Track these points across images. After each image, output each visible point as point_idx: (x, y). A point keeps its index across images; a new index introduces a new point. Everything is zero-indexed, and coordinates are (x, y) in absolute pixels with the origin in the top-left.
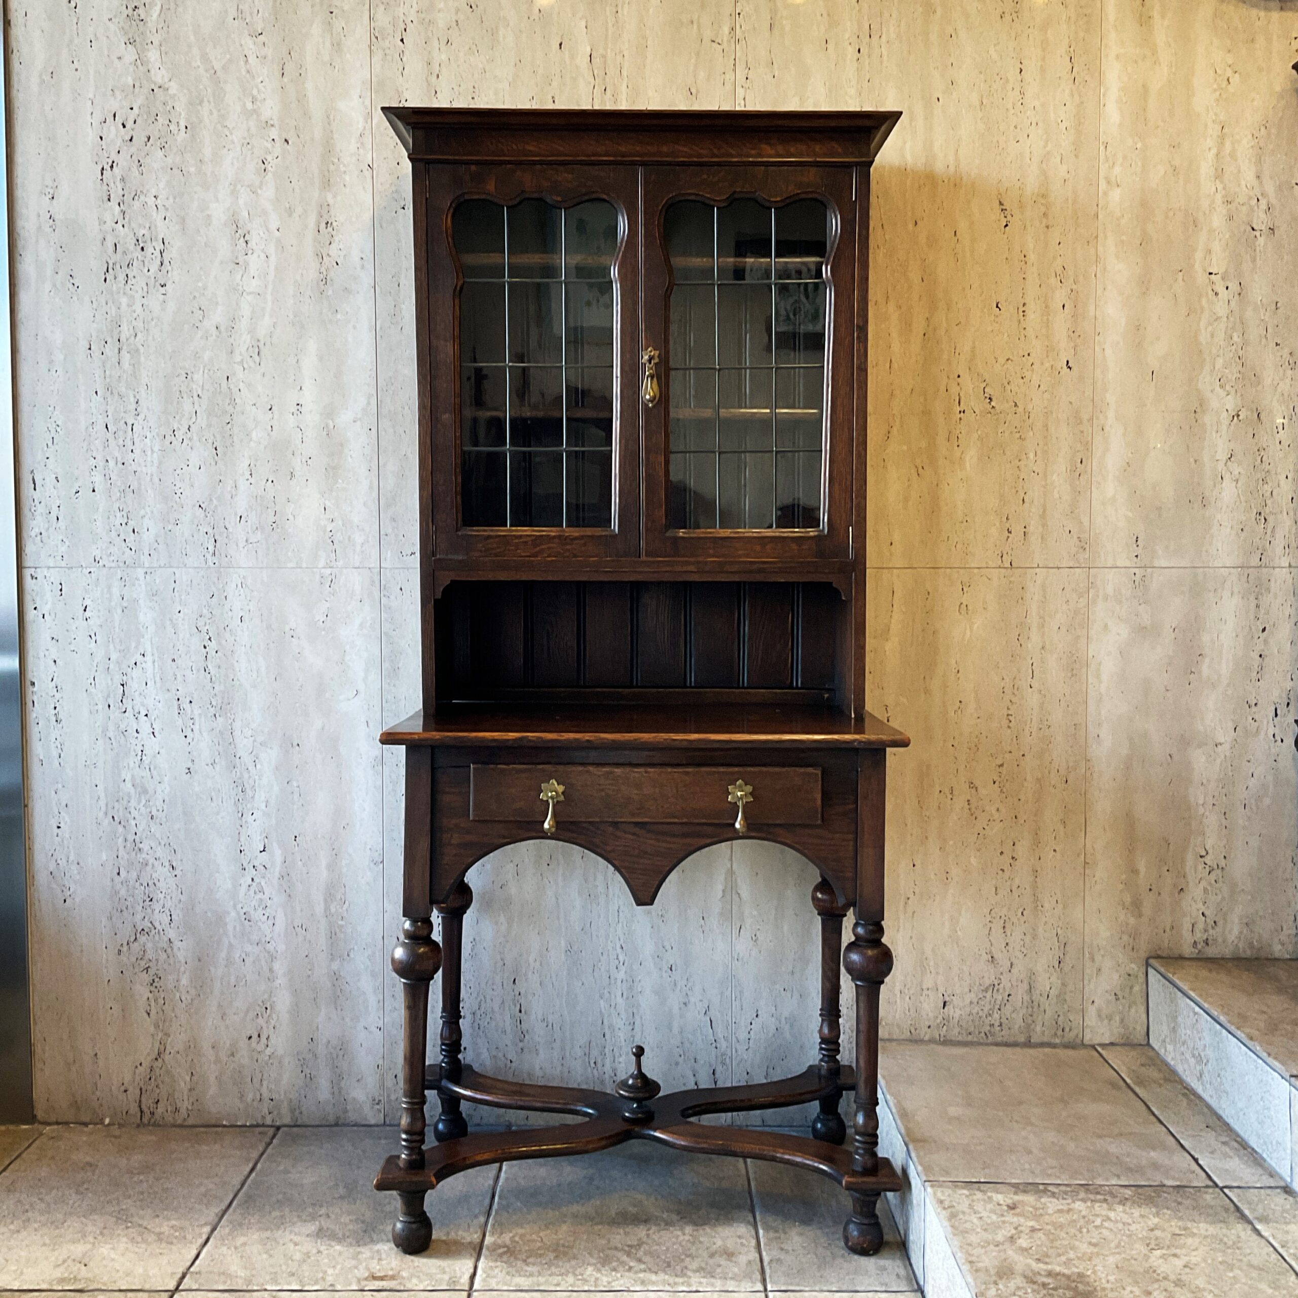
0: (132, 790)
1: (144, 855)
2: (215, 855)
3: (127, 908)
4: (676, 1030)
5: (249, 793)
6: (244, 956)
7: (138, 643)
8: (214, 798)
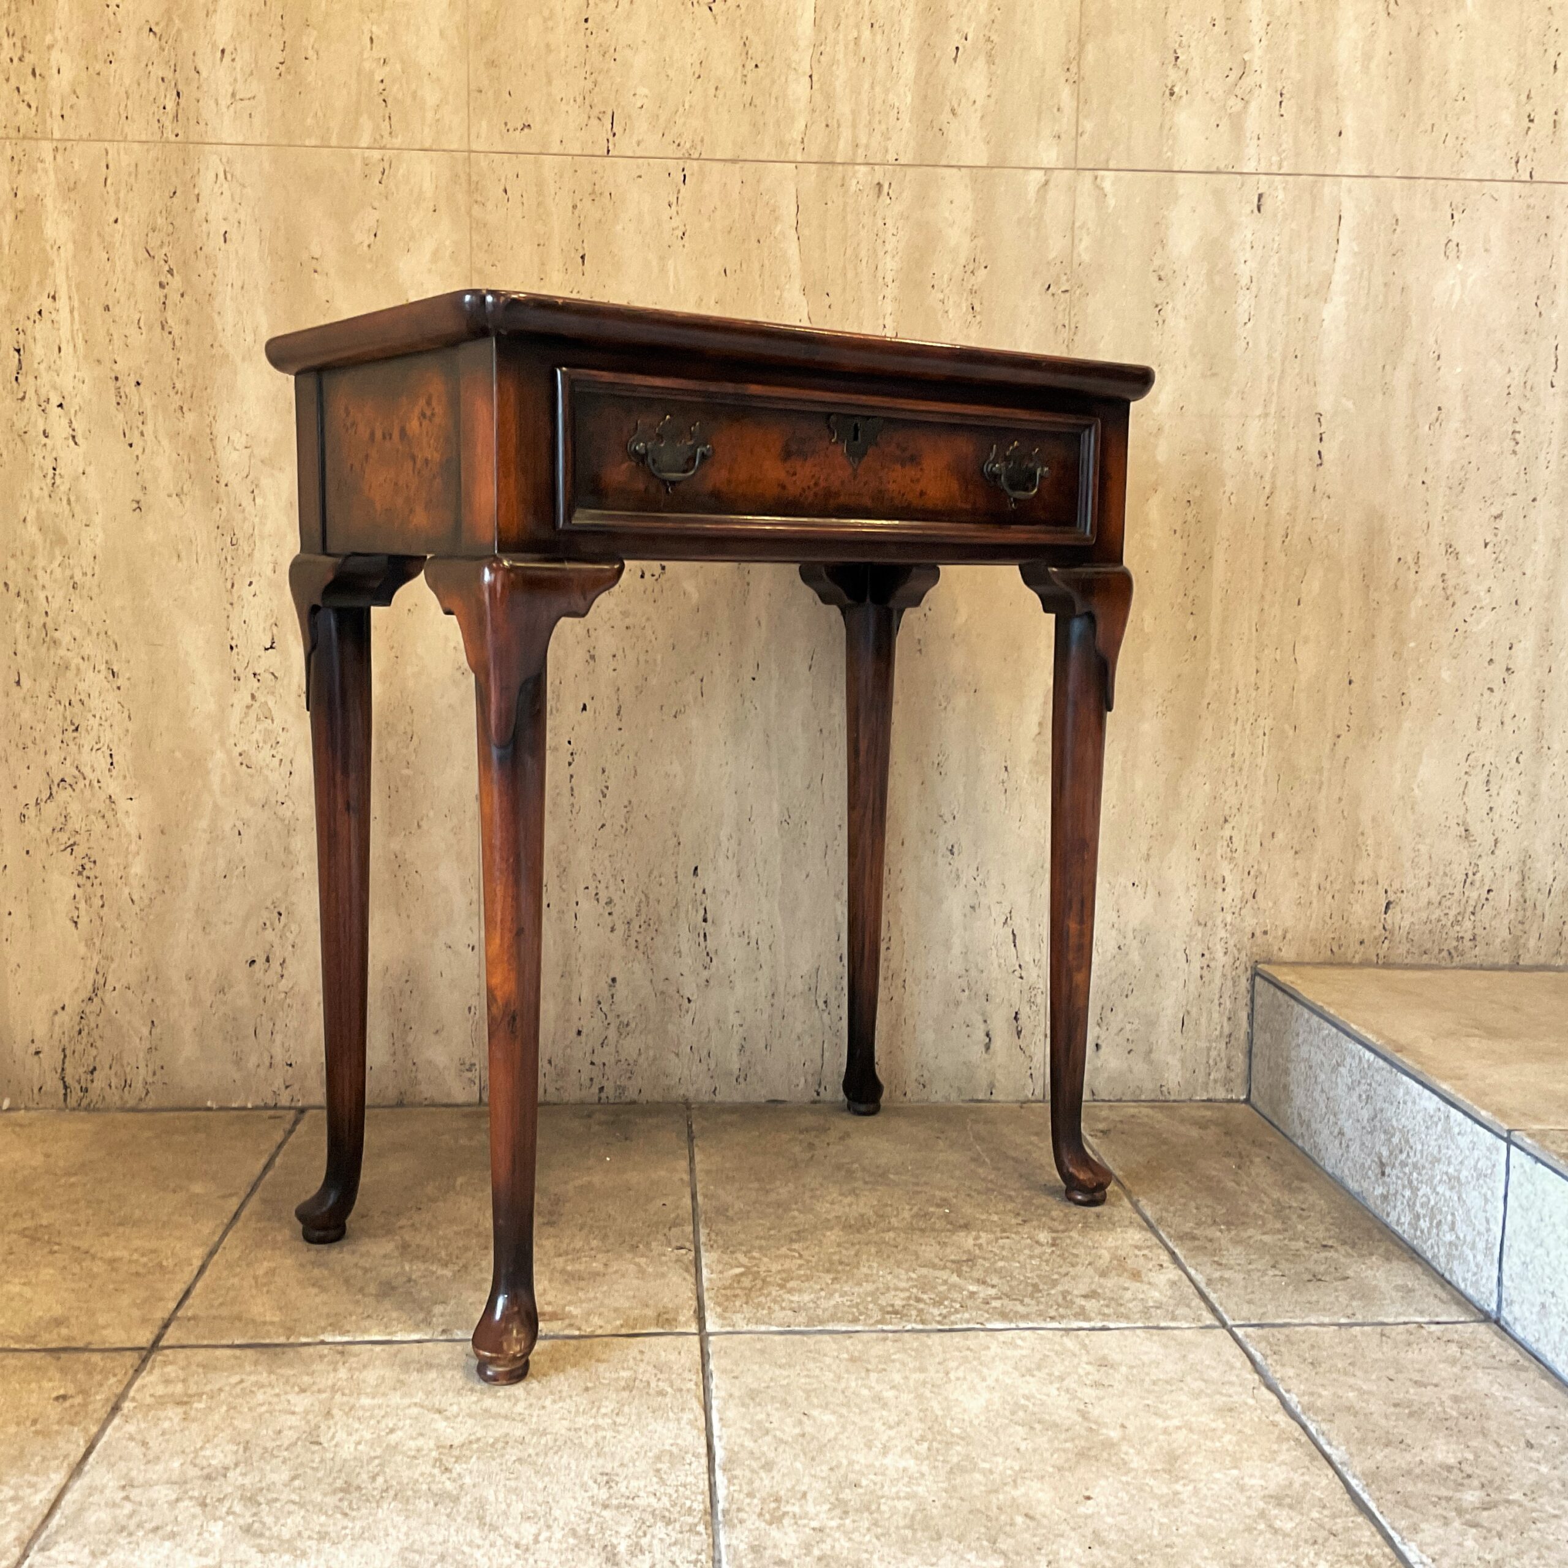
0: (38, 538)
1: (62, 652)
2: (187, 654)
3: (34, 743)
4: (957, 949)
5: (245, 546)
6: (239, 824)
7: (44, 276)
8: (183, 554)
